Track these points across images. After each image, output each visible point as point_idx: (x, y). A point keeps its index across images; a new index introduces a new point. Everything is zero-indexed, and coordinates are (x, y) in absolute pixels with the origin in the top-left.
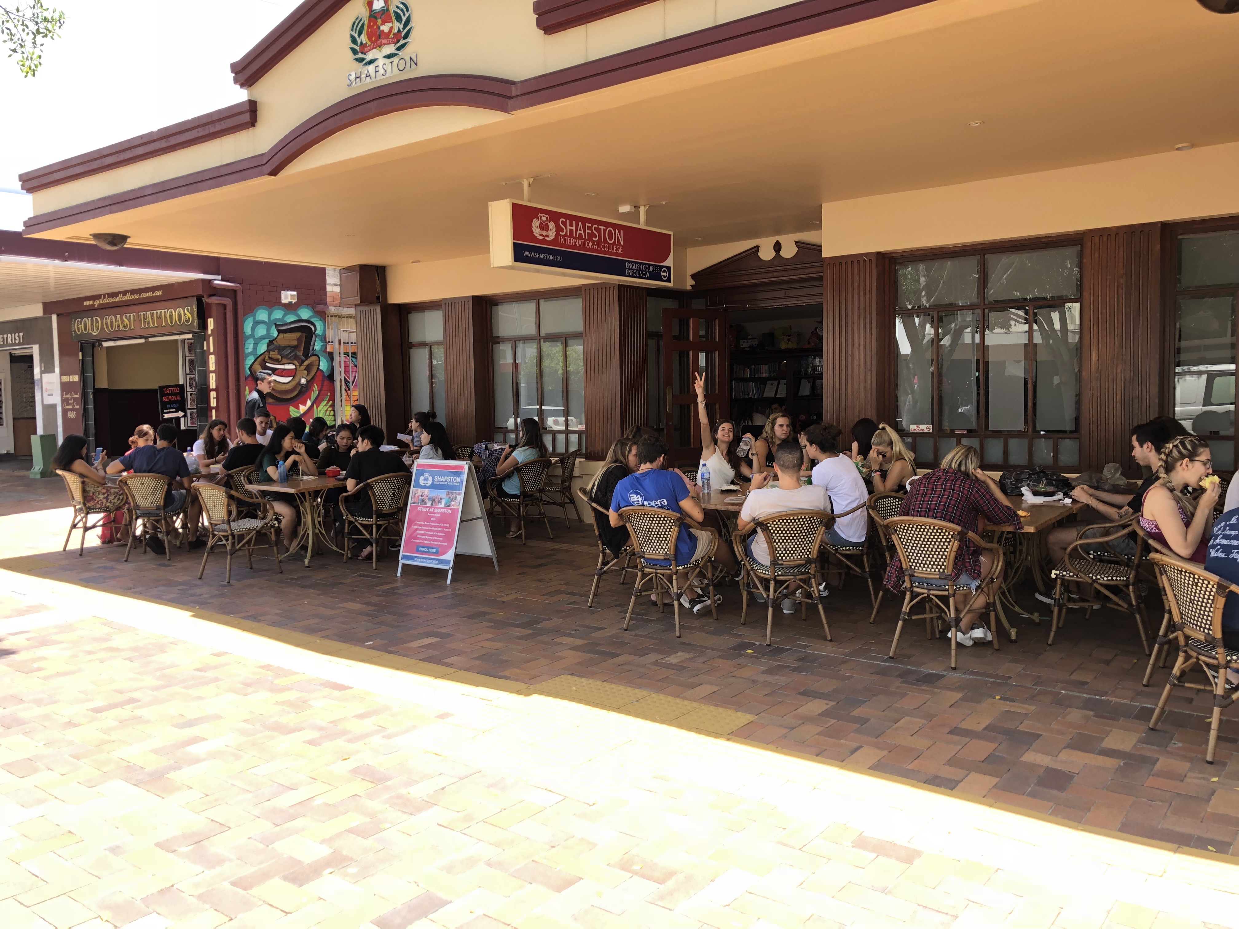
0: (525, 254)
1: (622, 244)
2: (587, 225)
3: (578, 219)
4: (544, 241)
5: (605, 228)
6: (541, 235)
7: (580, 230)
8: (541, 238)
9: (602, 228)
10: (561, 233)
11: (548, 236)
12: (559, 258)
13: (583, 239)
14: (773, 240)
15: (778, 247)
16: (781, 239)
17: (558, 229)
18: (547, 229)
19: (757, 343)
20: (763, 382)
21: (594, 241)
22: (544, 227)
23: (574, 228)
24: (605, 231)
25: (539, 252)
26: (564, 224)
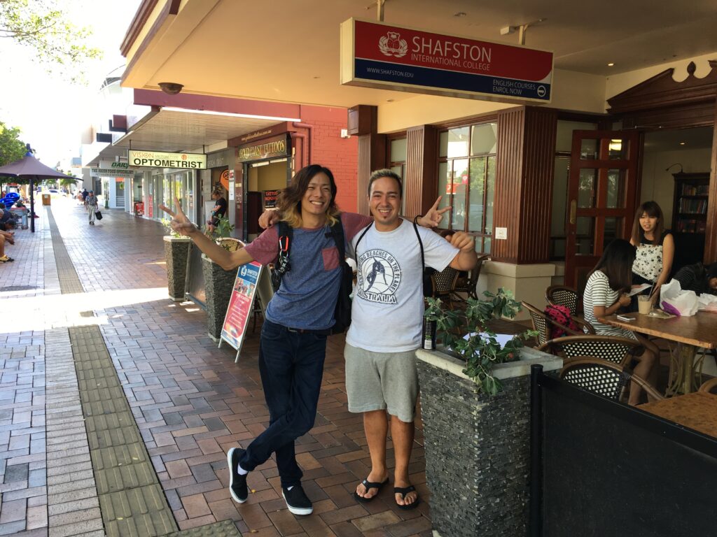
0: (369, 70)
1: (489, 61)
2: (446, 43)
3: (435, 37)
4: (392, 58)
5: (468, 46)
6: (389, 52)
7: (438, 47)
8: (390, 55)
9: (465, 46)
10: (413, 50)
11: (398, 54)
12: (410, 74)
13: (441, 57)
14: (687, 62)
15: (692, 68)
16: (696, 60)
17: (411, 46)
18: (397, 46)
21: (455, 59)
22: (392, 44)
23: (430, 46)
24: (468, 49)
25: (386, 69)
26: (419, 42)
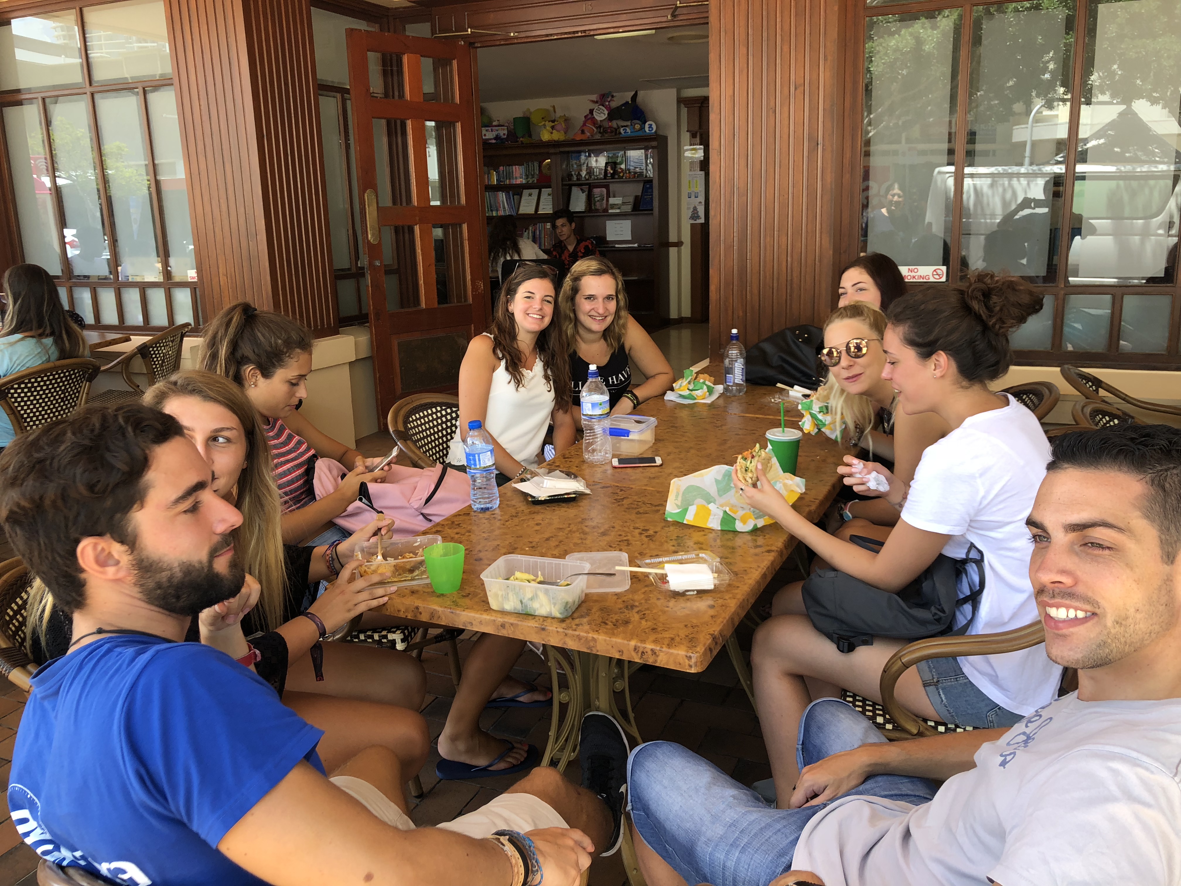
19: (506, 132)
20: (516, 191)
